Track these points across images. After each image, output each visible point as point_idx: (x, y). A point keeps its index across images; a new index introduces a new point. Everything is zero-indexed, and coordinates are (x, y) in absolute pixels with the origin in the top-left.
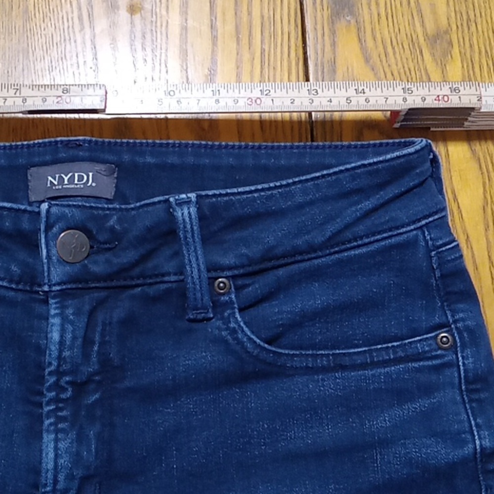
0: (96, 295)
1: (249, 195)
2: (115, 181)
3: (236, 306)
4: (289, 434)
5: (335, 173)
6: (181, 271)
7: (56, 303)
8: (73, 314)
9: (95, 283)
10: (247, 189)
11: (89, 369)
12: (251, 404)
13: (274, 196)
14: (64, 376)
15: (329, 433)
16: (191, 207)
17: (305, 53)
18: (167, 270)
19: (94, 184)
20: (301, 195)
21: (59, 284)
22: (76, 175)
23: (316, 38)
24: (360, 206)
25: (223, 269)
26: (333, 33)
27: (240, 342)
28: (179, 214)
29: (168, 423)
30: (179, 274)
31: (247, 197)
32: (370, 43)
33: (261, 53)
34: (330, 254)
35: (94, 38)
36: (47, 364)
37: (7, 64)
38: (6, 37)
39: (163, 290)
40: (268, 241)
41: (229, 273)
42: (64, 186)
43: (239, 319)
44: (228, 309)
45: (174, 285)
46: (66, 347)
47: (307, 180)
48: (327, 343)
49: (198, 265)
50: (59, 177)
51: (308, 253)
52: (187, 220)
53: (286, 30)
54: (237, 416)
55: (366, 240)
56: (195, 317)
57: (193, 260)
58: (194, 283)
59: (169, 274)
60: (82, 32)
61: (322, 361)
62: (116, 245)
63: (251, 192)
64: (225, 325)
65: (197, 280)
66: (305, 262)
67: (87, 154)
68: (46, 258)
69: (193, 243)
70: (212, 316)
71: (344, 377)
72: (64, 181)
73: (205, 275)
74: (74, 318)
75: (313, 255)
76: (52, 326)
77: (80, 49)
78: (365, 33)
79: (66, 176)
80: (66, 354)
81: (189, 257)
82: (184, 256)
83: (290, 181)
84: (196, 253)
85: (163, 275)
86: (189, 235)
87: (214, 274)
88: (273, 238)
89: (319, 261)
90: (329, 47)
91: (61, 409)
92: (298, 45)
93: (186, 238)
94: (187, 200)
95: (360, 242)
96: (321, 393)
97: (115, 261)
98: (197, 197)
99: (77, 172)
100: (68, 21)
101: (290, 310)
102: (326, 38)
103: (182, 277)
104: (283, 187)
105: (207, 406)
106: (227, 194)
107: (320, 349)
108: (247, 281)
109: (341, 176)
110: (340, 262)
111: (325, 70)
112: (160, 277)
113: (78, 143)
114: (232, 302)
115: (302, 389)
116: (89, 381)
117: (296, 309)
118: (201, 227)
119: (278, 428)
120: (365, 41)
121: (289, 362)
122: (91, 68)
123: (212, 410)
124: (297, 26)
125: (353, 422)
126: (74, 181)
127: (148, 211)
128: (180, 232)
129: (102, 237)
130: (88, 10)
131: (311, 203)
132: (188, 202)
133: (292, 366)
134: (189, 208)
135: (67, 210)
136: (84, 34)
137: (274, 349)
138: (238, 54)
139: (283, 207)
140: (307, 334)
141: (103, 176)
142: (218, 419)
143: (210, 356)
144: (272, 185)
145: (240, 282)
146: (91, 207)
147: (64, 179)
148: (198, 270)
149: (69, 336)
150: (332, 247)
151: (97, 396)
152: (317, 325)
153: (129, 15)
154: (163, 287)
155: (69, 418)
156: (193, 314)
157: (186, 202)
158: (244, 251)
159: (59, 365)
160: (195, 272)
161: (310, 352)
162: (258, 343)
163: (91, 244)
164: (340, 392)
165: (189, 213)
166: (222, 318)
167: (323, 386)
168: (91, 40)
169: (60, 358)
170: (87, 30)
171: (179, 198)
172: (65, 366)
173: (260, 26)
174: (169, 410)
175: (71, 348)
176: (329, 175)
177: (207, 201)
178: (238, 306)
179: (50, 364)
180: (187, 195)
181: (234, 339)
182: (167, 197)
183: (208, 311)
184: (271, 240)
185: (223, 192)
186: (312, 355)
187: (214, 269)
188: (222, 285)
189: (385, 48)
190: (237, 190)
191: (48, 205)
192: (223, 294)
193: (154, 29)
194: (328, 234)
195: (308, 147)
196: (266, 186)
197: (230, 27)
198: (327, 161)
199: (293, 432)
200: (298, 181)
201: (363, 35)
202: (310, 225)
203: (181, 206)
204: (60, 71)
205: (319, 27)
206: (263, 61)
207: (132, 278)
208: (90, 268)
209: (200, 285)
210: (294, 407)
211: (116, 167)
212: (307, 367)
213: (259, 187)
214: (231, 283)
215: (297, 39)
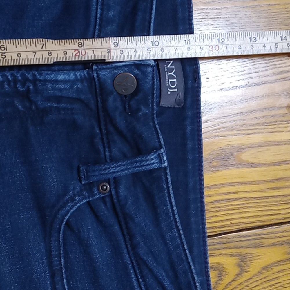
0: (92, 102)
1: (168, 202)
2: (172, 107)
3: (91, 199)
4: (3, 243)
5: (187, 259)
6: (113, 160)
7: (84, 75)
8: (77, 88)
9: (100, 101)
10: (173, 200)
11: (39, 102)
12: (22, 215)
13: (169, 218)
14: (33, 85)
15: (6, 271)
16: (158, 164)
17: (267, 226)
18: (113, 150)
19: (169, 93)
20: (171, 237)
21: (98, 76)
22: (175, 80)
23: (277, 232)
24: (166, 278)
25: (116, 188)
26: (282, 244)
27: (65, 204)
28: (153, 156)
29: (4, 159)
30: (110, 158)
31: (167, 200)
32: (276, 269)
33: (265, 197)
34: (131, 260)
35: (269, 83)
36: (41, 72)
37: (248, 24)
38: (266, 23)
39: (99, 148)
40: (137, 217)
41: (113, 192)
42: (167, 73)
43: (82, 203)
44: (88, 193)
45: (102, 156)
46: (54, 85)
47: (181, 239)
48: (69, 262)
49: (118, 172)
50: (173, 68)
51: (131, 244)
52: (149, 162)
53: (282, 212)
54: (13, 206)
55: (142, 285)
56: (82, 171)
57: (121, 168)
58: (105, 169)
59: (110, 151)
60: (273, 74)
61: (56, 261)
62: (128, 113)
63: (171, 202)
64: (77, 193)
65: (107, 172)
66: (125, 244)
67: (190, 86)
68: (116, 66)
69: (133, 167)
70: (83, 183)
71: (46, 278)
72: (170, 72)
73: (111, 176)
74: (75, 89)
75: (130, 248)
76: (68, 74)
77: (261, 74)
78: (283, 265)
79: (174, 73)
80: (49, 86)
81: (123, 165)
82: (124, 162)
83: (180, 228)
84: (126, 170)
85: (109, 147)
86: (138, 164)
87: (112, 182)
88: (140, 220)
89: (126, 253)
90: (272, 242)
91: (9, 84)
92: (272, 220)
93: (136, 162)
94: (162, 160)
95: (141, 280)
96: (34, 263)
97: (117, 114)
98: (165, 167)
99: (177, 80)
100: (280, 64)
101: (90, 237)
102: (279, 239)
103: (108, 160)
104: (176, 224)
105: (19, 185)
106: (168, 187)
107: (64, 258)
108: (109, 204)
109: (186, 263)
110: (126, 267)
111: (256, 241)
112: (108, 145)
113: (197, 79)
114: (93, 196)
115: (35, 250)
116: (31, 102)
117: (91, 241)
118: (144, 172)
119: (7, 235)
120: (277, 265)
121: (54, 239)
122: (248, 83)
123: (16, 189)
124: (285, 219)
125: (14, 287)
126: (170, 79)
127: (153, 135)
128: (140, 158)
129: (133, 103)
130: (287, 77)
131: (166, 244)
132: (161, 162)
133: (51, 241)
134: (157, 163)
135: (150, 78)
136: (271, 76)
137: (62, 228)
138: (264, 181)
139: (162, 225)
140: (74, 248)
141: (175, 98)
142: (10, 194)
143: (54, 185)
144: (177, 216)
145: (108, 200)
146: (153, 94)
147: (172, 72)
148: (114, 172)
149: (62, 86)
150: (136, 261)
151: (21, 108)
152: (81, 255)
153: (286, 105)
154: (101, 148)
155: (3, 90)
156: (83, 170)
157: (161, 160)
158: (130, 201)
159: (40, 81)
160: (113, 170)
161: (62, 252)
162: (65, 217)
163: (128, 95)
164: (35, 276)
165: (154, 163)
166: (81, 190)
167: (39, 264)
168: (268, 81)
169: (46, 81)
170: (275, 78)
171: (163, 155)
172: (40, 85)
173: (284, 194)
174: (14, 159)
175: (53, 88)
176: (186, 254)
177: (163, 174)
178: (91, 200)
179: (41, 75)
180: (166, 160)
181: (68, 200)
182: (164, 147)
183: (86, 180)
184: (139, 219)
185: (170, 185)
186: (60, 254)
187: (116, 182)
188: (105, 187)
189: (274, 279)
190: (172, 194)
191: (153, 65)
192: (98, 189)
193: (277, 123)
194: (145, 258)
195: (204, 235)
196: (176, 212)
197: (281, 174)
198: (195, 249)
199: (5, 246)
200: (180, 234)
201: (281, 264)
202: (151, 244)
203: (158, 157)
204: (245, 61)
205: (285, 234)
206: (260, 198)
207: (106, 125)
208: (110, 97)
209: (104, 174)
210: (22, 245)
211: (182, 106)
212: (51, 251)
213: (175, 208)
214: (107, 194)
215: (276, 220)
